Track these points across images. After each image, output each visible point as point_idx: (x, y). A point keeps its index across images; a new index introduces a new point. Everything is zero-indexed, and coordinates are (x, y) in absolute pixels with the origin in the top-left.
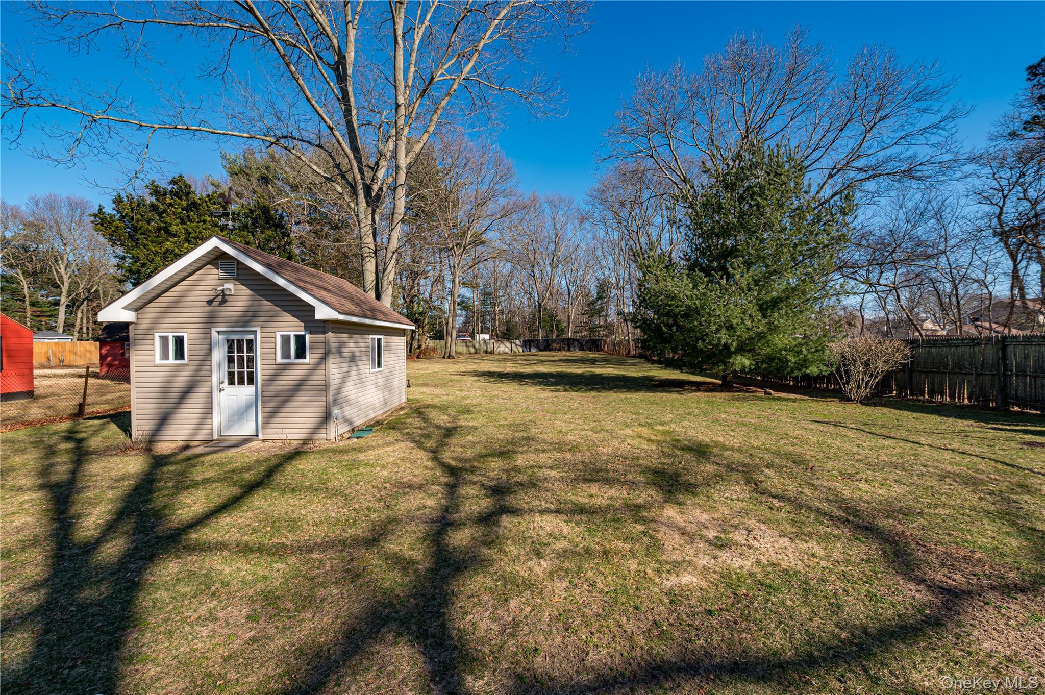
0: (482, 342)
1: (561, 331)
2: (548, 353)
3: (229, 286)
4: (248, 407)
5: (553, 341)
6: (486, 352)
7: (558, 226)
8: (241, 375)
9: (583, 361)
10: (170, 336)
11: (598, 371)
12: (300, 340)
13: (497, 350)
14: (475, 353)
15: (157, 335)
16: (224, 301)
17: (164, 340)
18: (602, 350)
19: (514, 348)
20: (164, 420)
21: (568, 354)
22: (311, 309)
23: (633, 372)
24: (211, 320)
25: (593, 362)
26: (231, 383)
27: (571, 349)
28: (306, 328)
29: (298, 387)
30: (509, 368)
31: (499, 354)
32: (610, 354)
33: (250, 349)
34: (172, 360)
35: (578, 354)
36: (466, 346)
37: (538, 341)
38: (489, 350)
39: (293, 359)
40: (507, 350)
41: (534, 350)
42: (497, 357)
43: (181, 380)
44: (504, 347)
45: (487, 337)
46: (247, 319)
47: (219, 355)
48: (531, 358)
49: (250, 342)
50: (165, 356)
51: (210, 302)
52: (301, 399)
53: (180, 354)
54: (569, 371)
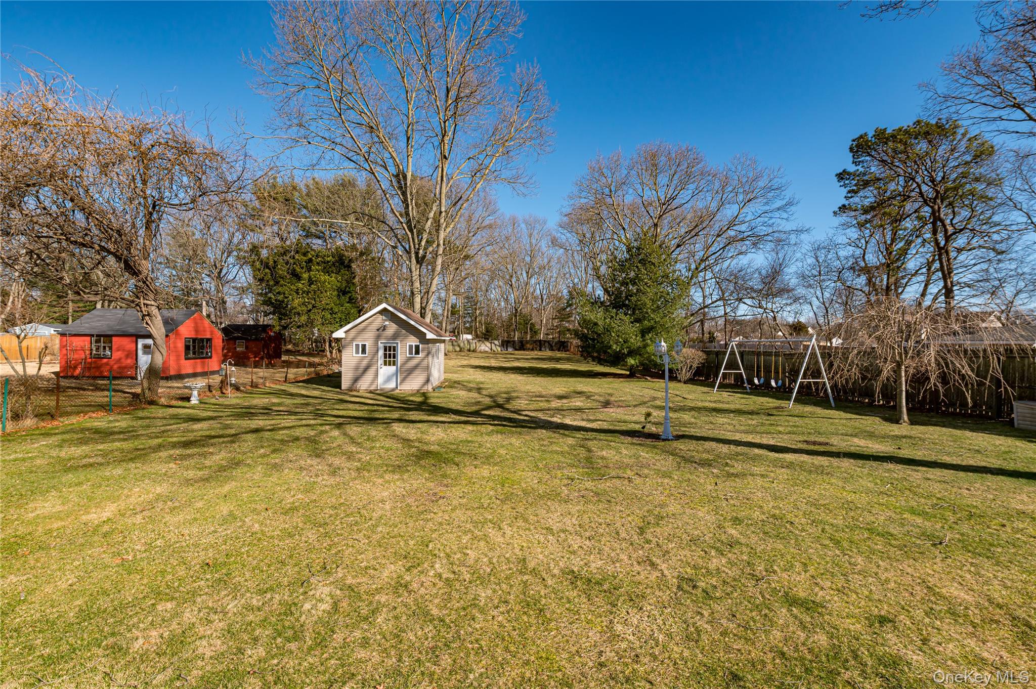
0: (466, 342)
1: (535, 333)
2: (522, 352)
3: (387, 323)
4: (393, 375)
5: (527, 342)
6: (469, 350)
7: (534, 241)
8: (390, 362)
9: (551, 359)
10: (360, 344)
11: (559, 366)
12: (417, 347)
13: (478, 349)
14: (460, 351)
15: (354, 344)
16: (384, 329)
17: (357, 346)
18: (568, 351)
19: (494, 348)
20: (356, 380)
21: (540, 353)
22: (425, 334)
23: (583, 367)
24: (378, 337)
25: (558, 360)
26: (385, 364)
27: (543, 349)
28: (420, 342)
29: (416, 367)
30: (493, 363)
31: (480, 352)
32: (575, 354)
33: (394, 350)
34: (360, 355)
35: (548, 353)
36: (453, 345)
37: (514, 341)
38: (472, 349)
39: (414, 355)
40: (487, 349)
41: (510, 350)
42: (480, 355)
43: (365, 363)
44: (485, 347)
45: (469, 337)
46: (395, 336)
47: (381, 353)
48: (509, 356)
49: (394, 347)
50: (357, 352)
51: (378, 330)
52: (417, 372)
53: (364, 351)
54: (538, 366)
